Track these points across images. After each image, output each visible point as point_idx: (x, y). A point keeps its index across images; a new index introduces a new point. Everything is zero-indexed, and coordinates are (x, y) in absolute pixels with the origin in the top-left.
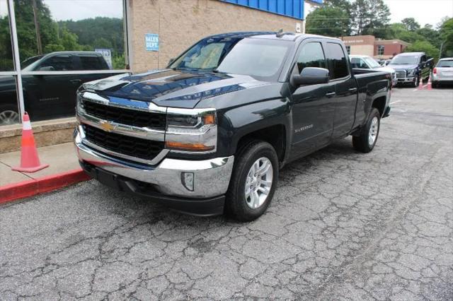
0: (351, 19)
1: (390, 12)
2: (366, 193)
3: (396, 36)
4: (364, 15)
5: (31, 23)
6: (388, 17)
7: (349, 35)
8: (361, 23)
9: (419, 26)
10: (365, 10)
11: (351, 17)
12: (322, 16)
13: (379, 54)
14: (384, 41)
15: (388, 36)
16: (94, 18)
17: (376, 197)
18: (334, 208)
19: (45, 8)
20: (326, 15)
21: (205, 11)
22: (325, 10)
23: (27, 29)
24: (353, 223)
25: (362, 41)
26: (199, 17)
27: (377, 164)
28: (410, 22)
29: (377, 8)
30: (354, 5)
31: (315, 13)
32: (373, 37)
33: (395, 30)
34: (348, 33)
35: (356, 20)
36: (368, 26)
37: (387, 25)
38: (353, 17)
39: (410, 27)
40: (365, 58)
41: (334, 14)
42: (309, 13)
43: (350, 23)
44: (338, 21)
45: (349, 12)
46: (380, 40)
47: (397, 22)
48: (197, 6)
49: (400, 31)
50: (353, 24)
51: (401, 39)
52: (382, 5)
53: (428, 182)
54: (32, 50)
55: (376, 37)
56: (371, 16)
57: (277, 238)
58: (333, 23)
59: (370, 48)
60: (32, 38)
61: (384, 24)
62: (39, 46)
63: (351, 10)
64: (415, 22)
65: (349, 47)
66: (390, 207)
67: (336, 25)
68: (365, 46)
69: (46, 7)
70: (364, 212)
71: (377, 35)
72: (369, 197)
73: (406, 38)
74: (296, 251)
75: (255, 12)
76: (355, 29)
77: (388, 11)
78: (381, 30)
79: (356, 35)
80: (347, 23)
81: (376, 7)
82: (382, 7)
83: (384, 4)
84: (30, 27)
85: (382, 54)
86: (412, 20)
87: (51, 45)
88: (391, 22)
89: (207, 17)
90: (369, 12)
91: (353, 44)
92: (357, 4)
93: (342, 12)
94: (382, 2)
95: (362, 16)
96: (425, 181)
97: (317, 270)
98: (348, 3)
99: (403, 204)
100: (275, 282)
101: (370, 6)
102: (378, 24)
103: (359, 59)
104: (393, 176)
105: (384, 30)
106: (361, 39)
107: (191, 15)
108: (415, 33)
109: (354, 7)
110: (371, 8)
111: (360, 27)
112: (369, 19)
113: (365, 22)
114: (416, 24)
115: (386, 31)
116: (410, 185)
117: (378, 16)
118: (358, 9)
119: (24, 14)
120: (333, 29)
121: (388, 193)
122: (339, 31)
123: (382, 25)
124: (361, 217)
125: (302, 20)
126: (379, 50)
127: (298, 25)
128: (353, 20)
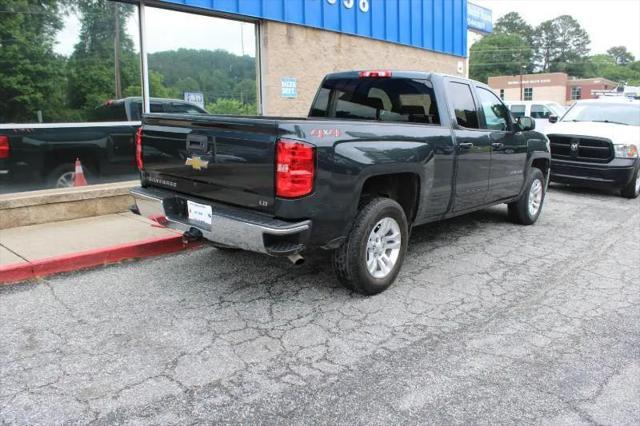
0: (533, 50)
1: (590, 39)
2: (538, 253)
3: (600, 72)
4: (552, 43)
5: (108, 60)
6: (587, 47)
7: (532, 73)
8: (548, 55)
9: (632, 58)
10: (553, 37)
11: (533, 46)
12: (492, 47)
13: (574, 98)
14: (581, 80)
15: (587, 73)
16: (176, 50)
17: (549, 257)
18: (502, 265)
19: (128, 40)
20: (499, 44)
21: (349, 50)
22: (497, 37)
23: (101, 69)
24: (521, 277)
25: (549, 81)
26: (341, 57)
27: (554, 229)
28: (620, 52)
29: (572, 34)
30: (537, 30)
31: (482, 42)
32: (566, 75)
33: (597, 64)
34: (530, 70)
35: (541, 51)
36: (557, 60)
37: (586, 58)
38: (536, 47)
39: (619, 60)
40: (549, 105)
41: (509, 43)
42: (473, 42)
43: (532, 56)
44: (515, 53)
45: (531, 41)
46: (574, 78)
47: (601, 53)
48: (339, 45)
49: (605, 66)
50: (537, 57)
51: (605, 77)
52: (577, 30)
53: (612, 245)
54: (106, 95)
55: (570, 75)
56: (563, 45)
57: (442, 286)
58: (507, 56)
59: (560, 91)
60: (106, 79)
61: (582, 56)
62: (117, 89)
63: (533, 37)
64: (627, 51)
65: (531, 90)
66: (562, 266)
67: (513, 58)
68: (553, 88)
69: (129, 38)
70: (534, 269)
71: (571, 72)
72: (540, 258)
73: (612, 75)
74: (461, 296)
75: (407, 50)
76: (540, 64)
77: (587, 37)
78: (577, 65)
79: (540, 72)
80: (528, 56)
81: (569, 33)
82: (578, 32)
83: (580, 28)
84: (107, 65)
85: (578, 98)
86: (622, 49)
87: (132, 87)
88: (590, 54)
89: (351, 57)
90: (560, 39)
91: (536, 85)
92: (542, 28)
93: (520, 40)
94: (578, 26)
95: (549, 46)
96: (609, 244)
97: (483, 309)
98: (528, 28)
99: (578, 264)
100: (442, 316)
101: (561, 31)
102: (572, 56)
103: (542, 106)
104: (571, 239)
105: (582, 65)
106: (547, 78)
107: (332, 56)
108: (627, 68)
109: (538, 32)
110: (562, 35)
111: (547, 61)
112: (559, 49)
113: (554, 54)
114: (628, 55)
115: (585, 67)
116: (589, 248)
117: (572, 45)
118: (544, 35)
119: (101, 50)
120: (508, 65)
121: (563, 254)
122: (516, 66)
123: (577, 58)
124: (531, 273)
125: (465, 58)
126: (574, 93)
127: (460, 64)
128: (537, 52)
